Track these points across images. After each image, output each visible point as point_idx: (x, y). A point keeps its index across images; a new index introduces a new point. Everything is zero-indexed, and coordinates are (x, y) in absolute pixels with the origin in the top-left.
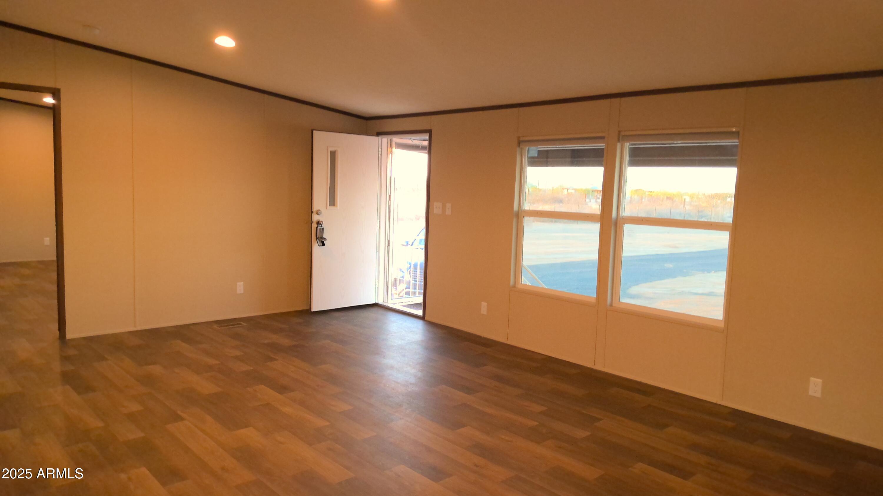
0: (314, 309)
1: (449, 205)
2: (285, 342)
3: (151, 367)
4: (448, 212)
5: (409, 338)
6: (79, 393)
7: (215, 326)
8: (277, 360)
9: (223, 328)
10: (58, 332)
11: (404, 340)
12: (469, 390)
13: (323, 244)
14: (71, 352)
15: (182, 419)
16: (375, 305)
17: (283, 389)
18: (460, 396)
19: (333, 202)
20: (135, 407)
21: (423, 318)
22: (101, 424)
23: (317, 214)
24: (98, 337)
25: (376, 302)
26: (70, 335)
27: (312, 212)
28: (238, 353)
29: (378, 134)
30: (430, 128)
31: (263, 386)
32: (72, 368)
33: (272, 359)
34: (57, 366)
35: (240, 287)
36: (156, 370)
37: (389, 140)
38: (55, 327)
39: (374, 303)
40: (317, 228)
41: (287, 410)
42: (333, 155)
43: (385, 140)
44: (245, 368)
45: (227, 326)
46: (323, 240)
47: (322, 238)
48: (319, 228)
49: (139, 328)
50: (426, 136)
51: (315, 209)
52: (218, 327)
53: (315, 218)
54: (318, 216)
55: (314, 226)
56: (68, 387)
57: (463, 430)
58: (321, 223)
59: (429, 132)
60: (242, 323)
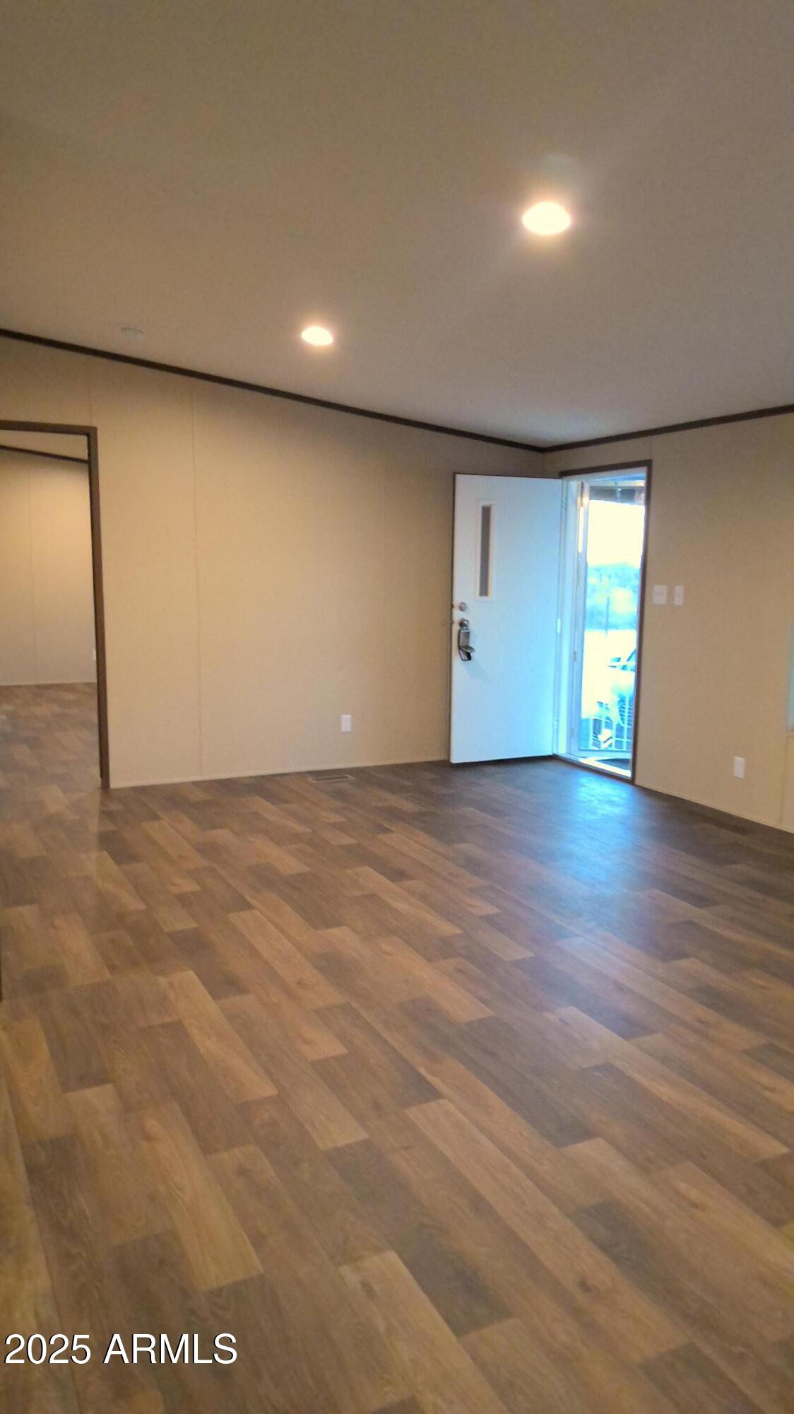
0: (455, 759)
1: (679, 590)
2: (408, 806)
3: (219, 832)
4: (678, 601)
5: (604, 812)
6: (119, 863)
7: (310, 779)
8: (392, 831)
9: (320, 782)
10: (100, 779)
11: (596, 814)
12: (699, 900)
13: (469, 658)
14: (115, 807)
15: (249, 907)
16: (553, 758)
17: (398, 875)
18: (685, 909)
19: (484, 591)
20: (189, 886)
21: (631, 782)
22: (142, 907)
23: (461, 609)
24: (154, 787)
25: (555, 752)
26: (115, 783)
27: (452, 606)
28: (336, 818)
29: (564, 474)
30: (648, 458)
31: (368, 868)
32: (113, 828)
33: (388, 831)
34: (95, 825)
35: (346, 722)
36: (223, 836)
37: (580, 483)
38: (96, 771)
39: (551, 754)
40: (459, 631)
41: (402, 906)
42: (486, 512)
43: (574, 483)
44: (346, 840)
45: (327, 779)
46: (468, 651)
47: (468, 647)
48: (462, 631)
49: (207, 777)
50: (642, 472)
51: (457, 600)
52: (313, 779)
53: (458, 615)
54: (461, 612)
55: (456, 628)
56: (105, 854)
57: (683, 963)
58: (466, 622)
59: (647, 464)
60: (348, 776)
